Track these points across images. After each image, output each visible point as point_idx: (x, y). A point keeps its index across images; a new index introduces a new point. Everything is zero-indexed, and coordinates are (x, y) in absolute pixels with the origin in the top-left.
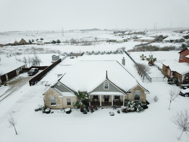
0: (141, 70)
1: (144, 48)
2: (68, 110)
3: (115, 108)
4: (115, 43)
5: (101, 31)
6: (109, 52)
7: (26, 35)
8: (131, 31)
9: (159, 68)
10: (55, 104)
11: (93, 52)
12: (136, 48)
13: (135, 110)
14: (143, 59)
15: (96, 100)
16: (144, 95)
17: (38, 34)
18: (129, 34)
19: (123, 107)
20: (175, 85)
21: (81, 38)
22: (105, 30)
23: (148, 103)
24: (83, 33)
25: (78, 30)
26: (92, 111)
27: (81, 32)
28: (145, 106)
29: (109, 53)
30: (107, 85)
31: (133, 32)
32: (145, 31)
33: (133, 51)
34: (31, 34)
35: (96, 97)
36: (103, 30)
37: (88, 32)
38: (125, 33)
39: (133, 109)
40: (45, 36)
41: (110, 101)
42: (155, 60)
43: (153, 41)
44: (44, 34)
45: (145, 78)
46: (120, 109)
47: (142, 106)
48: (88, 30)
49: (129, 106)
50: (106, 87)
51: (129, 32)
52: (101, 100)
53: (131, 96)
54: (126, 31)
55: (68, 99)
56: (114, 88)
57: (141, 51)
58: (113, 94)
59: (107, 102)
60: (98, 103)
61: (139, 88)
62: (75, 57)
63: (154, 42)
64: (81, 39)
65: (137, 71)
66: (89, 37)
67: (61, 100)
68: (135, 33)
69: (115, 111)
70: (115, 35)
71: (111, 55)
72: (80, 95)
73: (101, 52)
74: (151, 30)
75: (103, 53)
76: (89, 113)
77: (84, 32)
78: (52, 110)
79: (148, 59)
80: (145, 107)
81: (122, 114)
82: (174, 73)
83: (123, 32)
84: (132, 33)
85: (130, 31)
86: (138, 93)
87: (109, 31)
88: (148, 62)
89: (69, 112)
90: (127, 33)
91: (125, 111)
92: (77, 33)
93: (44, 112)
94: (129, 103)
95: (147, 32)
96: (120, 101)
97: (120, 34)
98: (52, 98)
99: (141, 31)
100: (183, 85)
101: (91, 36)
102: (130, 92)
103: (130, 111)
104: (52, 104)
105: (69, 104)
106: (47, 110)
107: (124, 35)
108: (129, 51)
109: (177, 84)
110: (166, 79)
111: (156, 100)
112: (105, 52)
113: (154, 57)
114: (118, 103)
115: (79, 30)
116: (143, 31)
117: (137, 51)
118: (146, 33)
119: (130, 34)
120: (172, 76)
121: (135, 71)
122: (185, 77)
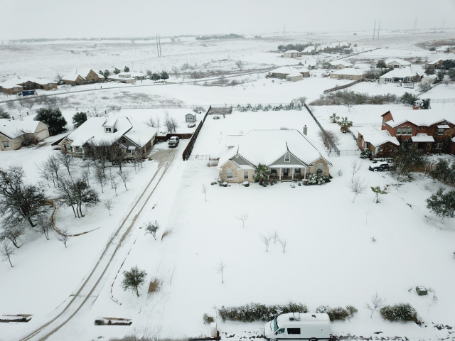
0: (328, 139)
1: (339, 95)
2: (246, 183)
3: (295, 181)
4: (284, 80)
5: (248, 39)
6: (278, 106)
7: (72, 52)
8: (319, 45)
9: (354, 136)
10: (231, 177)
11: (249, 107)
12: (325, 95)
13: (316, 183)
14: (335, 122)
15: (274, 174)
16: (327, 169)
17: (98, 48)
18: (313, 53)
19: (304, 180)
20: (368, 159)
21: (206, 62)
22: (256, 37)
23: (331, 178)
24: (205, 46)
25: (189, 36)
26: (272, 185)
27: (199, 42)
28: (328, 179)
29: (277, 109)
30: (288, 157)
31: (323, 47)
32: (350, 45)
33: (320, 103)
34: (81, 50)
35: (274, 171)
36: (252, 39)
37: (216, 44)
38: (305, 51)
39: (315, 181)
40: (118, 55)
41: (289, 175)
42: (350, 124)
43: (361, 78)
44: (112, 48)
45: (333, 150)
46: (301, 183)
47: (324, 179)
48: (216, 37)
49: (311, 179)
50: (287, 160)
51: (313, 48)
52: (280, 174)
53: (313, 170)
54: (307, 46)
55: (246, 172)
56: (296, 161)
57: (334, 103)
58: (294, 166)
59: (286, 176)
60: (278, 178)
61: (322, 161)
62: (221, 116)
63: (363, 80)
64: (205, 66)
65: (322, 142)
66: (223, 60)
67: (238, 173)
68: (328, 50)
69: (296, 184)
70: (282, 56)
71: (282, 111)
72: (260, 168)
73: (264, 106)
74: (367, 41)
75: (266, 109)
76: (269, 186)
77: (207, 45)
78: (229, 184)
79: (340, 123)
80: (327, 181)
81: (303, 187)
82: (369, 144)
83: (300, 48)
84: (321, 51)
85: (317, 45)
86: (320, 166)
87: (267, 39)
88: (340, 127)
89: (247, 185)
90: (309, 49)
91: (306, 184)
92: (191, 47)
93: (221, 185)
94: (310, 176)
95: (356, 46)
96: (300, 175)
97: (293, 54)
98: (229, 171)
99: (341, 45)
100: (376, 159)
101: (227, 58)
102: (312, 165)
103: (311, 184)
104: (229, 177)
105: (246, 177)
106: (224, 183)
107: (302, 54)
108: (312, 104)
109: (370, 157)
110: (360, 152)
111: (340, 174)
112: (270, 106)
113: (349, 120)
114: (299, 176)
115: (192, 36)
116: (347, 45)
117: (327, 104)
118: (354, 49)
119: (317, 53)
120: (366, 149)
121: (319, 142)
122: (379, 150)
